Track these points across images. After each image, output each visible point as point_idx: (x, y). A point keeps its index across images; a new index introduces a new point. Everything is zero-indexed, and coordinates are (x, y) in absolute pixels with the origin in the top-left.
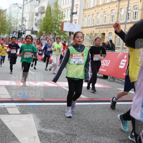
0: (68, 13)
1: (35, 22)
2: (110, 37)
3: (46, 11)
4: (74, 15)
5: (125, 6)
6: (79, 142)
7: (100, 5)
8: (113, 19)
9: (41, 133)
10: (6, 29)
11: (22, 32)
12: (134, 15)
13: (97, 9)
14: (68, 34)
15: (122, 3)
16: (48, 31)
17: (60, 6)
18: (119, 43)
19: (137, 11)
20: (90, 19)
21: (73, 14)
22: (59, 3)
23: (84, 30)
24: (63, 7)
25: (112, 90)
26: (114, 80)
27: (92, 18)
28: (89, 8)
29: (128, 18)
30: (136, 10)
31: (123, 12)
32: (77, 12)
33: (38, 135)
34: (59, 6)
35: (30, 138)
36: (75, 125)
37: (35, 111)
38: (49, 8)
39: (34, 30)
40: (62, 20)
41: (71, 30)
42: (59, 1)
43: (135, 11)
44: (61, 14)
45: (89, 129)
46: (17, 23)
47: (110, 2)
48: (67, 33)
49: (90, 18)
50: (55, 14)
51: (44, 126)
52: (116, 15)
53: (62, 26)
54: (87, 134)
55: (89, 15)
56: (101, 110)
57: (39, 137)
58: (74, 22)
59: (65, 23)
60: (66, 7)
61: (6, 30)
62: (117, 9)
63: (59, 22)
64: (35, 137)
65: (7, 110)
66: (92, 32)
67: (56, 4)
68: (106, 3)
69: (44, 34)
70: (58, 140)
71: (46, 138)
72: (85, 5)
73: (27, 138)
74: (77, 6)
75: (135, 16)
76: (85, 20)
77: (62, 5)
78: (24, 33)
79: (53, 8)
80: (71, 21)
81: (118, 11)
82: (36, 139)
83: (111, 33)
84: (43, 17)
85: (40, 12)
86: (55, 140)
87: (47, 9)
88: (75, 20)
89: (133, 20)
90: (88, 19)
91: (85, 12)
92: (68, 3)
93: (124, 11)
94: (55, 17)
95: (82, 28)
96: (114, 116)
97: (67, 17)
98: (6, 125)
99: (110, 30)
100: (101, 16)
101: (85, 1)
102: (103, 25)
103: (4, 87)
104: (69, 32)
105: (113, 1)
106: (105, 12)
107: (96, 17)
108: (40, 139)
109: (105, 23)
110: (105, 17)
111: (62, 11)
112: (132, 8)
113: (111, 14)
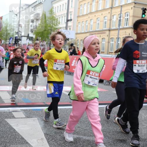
0: (62, 20)
2: (103, 43)
3: (41, 18)
4: (69, 22)
7: (93, 12)
8: (105, 26)
9: (48, 135)
10: (2, 35)
11: (19, 38)
12: (125, 21)
13: (90, 16)
15: (114, 11)
16: (44, 37)
17: (55, 14)
18: (112, 48)
22: (54, 10)
23: (78, 35)
24: (57, 14)
25: (109, 93)
27: (85, 25)
28: (83, 15)
30: (128, 16)
31: (115, 19)
32: (72, 19)
33: (45, 137)
34: (53, 13)
35: (38, 140)
37: (39, 115)
38: (44, 16)
39: (30, 36)
40: (57, 26)
42: (54, 8)
43: (126, 18)
44: (56, 21)
45: (91, 131)
46: (13, 30)
47: (103, 9)
49: (83, 24)
50: (50, 21)
52: (109, 22)
55: (82, 22)
58: (68, 28)
60: (60, 14)
61: (3, 37)
62: (109, 16)
63: (54, 29)
64: (42, 139)
65: (13, 114)
67: (51, 11)
68: (99, 10)
71: (52, 139)
72: (79, 12)
73: (35, 140)
74: (71, 13)
75: (127, 23)
76: (79, 26)
77: (56, 12)
78: (21, 39)
79: (48, 15)
81: (111, 18)
82: (43, 141)
83: (104, 38)
84: (39, 24)
86: (61, 141)
87: (42, 16)
88: (69, 26)
89: (125, 26)
90: (81, 25)
91: (79, 19)
92: (63, 10)
93: (116, 17)
94: (50, 24)
95: (77, 34)
98: (14, 129)
99: (103, 36)
100: (94, 23)
101: (79, 8)
102: (96, 31)
103: (7, 92)
105: (106, 8)
106: (98, 19)
107: (89, 24)
108: (47, 140)
109: (98, 29)
110: (98, 23)
111: (57, 18)
112: (124, 14)
113: (104, 21)
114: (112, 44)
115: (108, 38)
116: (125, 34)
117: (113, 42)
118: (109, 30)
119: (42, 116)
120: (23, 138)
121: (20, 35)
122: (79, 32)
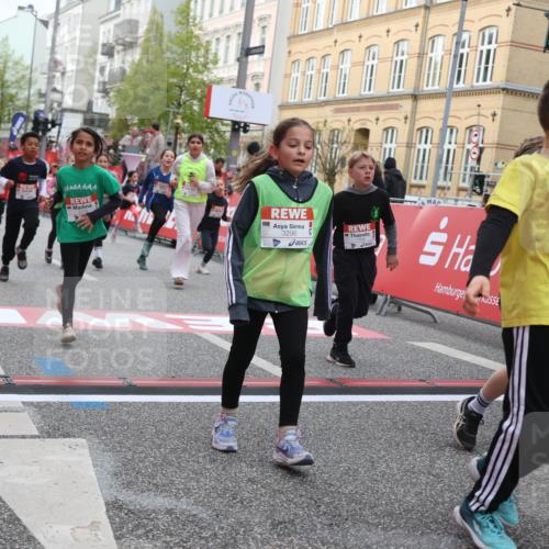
0: (227, 48)
1: (101, 79)
2: (388, 146)
3: (143, 39)
4: (250, 58)
5: (447, 26)
6: (262, 542)
7: (351, 22)
8: (400, 77)
9: (120, 508)
11: (50, 117)
12: (480, 63)
13: (341, 36)
14: (229, 129)
15: (435, 18)
17: (200, 22)
18: (422, 167)
19: (492, 47)
20: (313, 72)
21: (247, 52)
22: (196, 10)
23: (288, 113)
24: (209, 25)
25: (391, 347)
26: (400, 309)
27: (319, 71)
28: (313, 32)
29: (460, 72)
30: (490, 43)
31: (440, 51)
32: (263, 47)
33: (109, 517)
34: (195, 19)
35: (78, 527)
36: (250, 480)
37: (96, 426)
38: (156, 26)
39: (96, 108)
40: (206, 73)
41: (238, 114)
42: (196, 2)
43: (486, 47)
44: (202, 51)
45: (301, 496)
46: (30, 83)
47: (392, 10)
48: (223, 124)
49: (312, 69)
50: (180, 50)
51: (129, 483)
52: (416, 60)
53: (204, 100)
54: (295, 514)
55: (308, 60)
56: (346, 424)
57: (112, 524)
58: (250, 84)
59: (215, 89)
60: (220, 26)
62: (415, 37)
63: (193, 83)
64: (95, 525)
66: (318, 123)
67: (184, 14)
68: (375, 14)
69: (136, 128)
70: (185, 534)
71: (137, 527)
72: (295, 21)
73: (65, 530)
74: (265, 24)
75: (486, 69)
76: (294, 75)
77: (206, 17)
78: (58, 122)
79: (170, 27)
80: (240, 82)
81: (422, 47)
82: (99, 533)
83: (393, 129)
84: (133, 62)
85: (120, 42)
86: (171, 535)
87: (149, 29)
88: (254, 76)
89: (477, 81)
90: (304, 73)
91: (296, 47)
92: (232, 8)
93: (444, 47)
94: (178, 63)
95: (283, 107)
96: (398, 445)
97: (225, 62)
99: (388, 119)
100: (354, 64)
101: (297, 5)
102: (361, 99)
104: (229, 122)
105: (404, 7)
106: (372, 49)
107: (336, 67)
108: (114, 531)
109: (370, 89)
110: (372, 66)
111: (208, 42)
112: (475, 34)
113: (395, 58)
114: (425, 150)
115: (407, 127)
116: (475, 112)
117: (428, 146)
118: (415, 97)
119: (105, 433)
120: (18, 519)
121: (55, 105)
122: (291, 101)
